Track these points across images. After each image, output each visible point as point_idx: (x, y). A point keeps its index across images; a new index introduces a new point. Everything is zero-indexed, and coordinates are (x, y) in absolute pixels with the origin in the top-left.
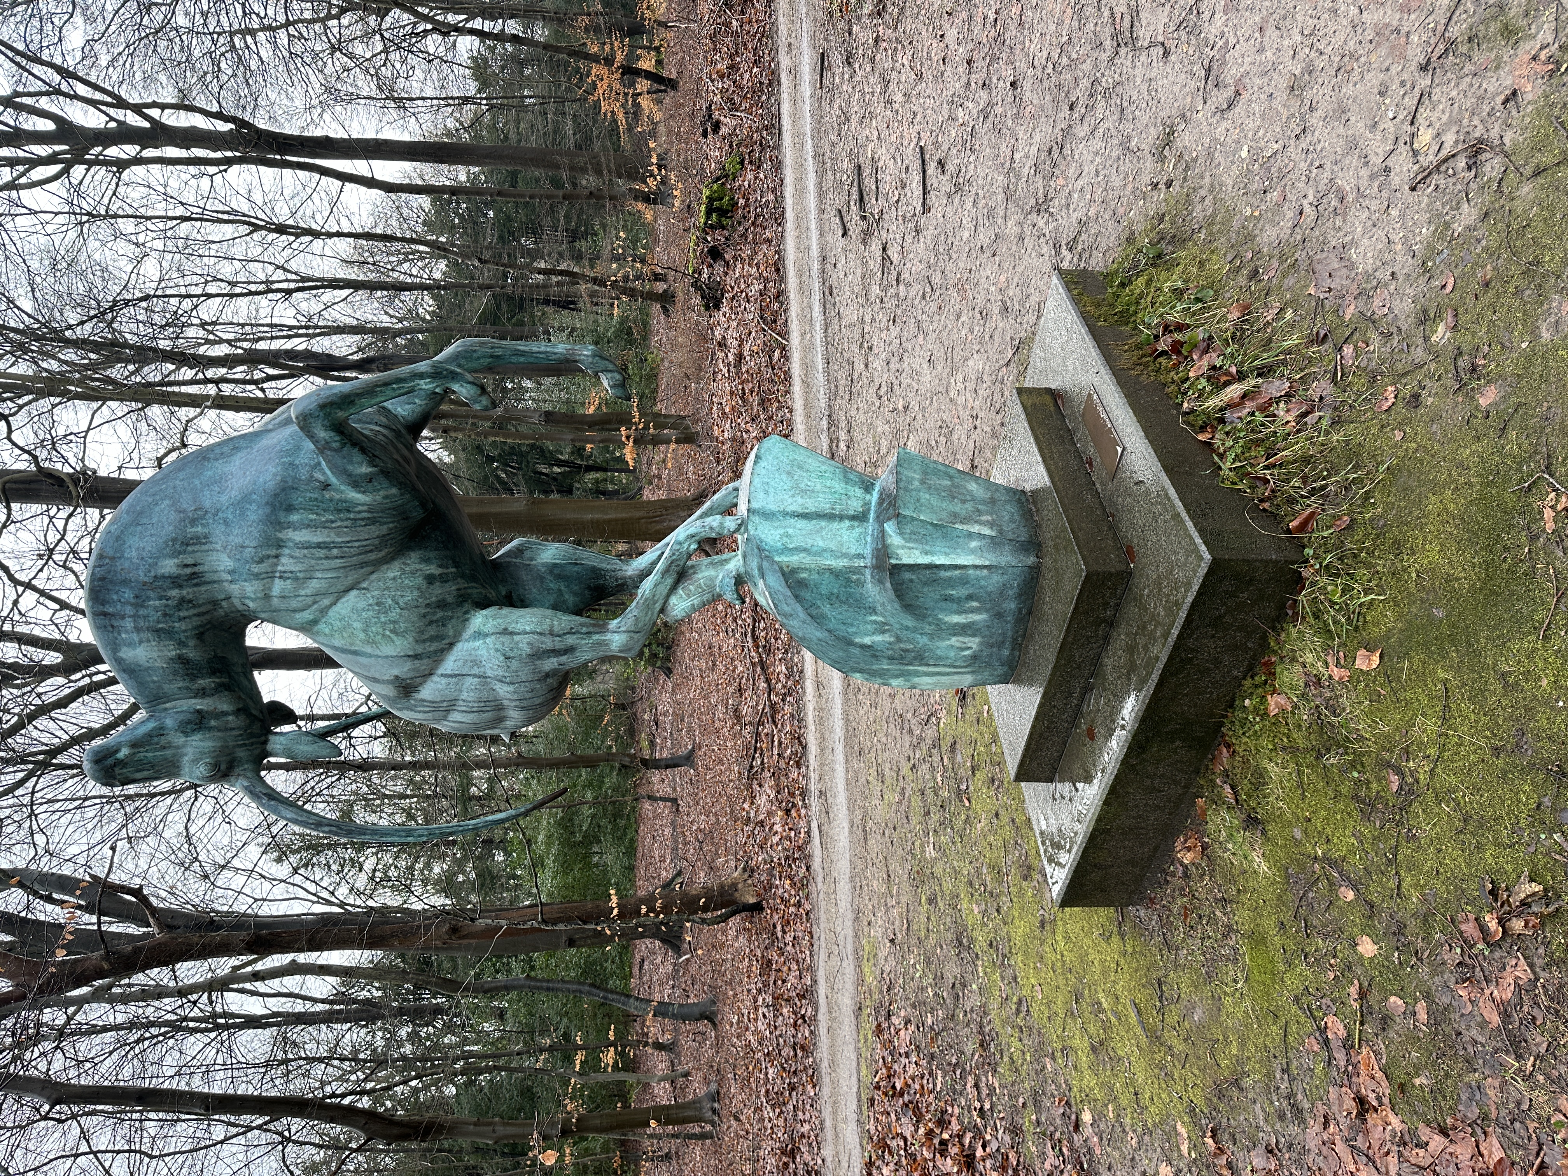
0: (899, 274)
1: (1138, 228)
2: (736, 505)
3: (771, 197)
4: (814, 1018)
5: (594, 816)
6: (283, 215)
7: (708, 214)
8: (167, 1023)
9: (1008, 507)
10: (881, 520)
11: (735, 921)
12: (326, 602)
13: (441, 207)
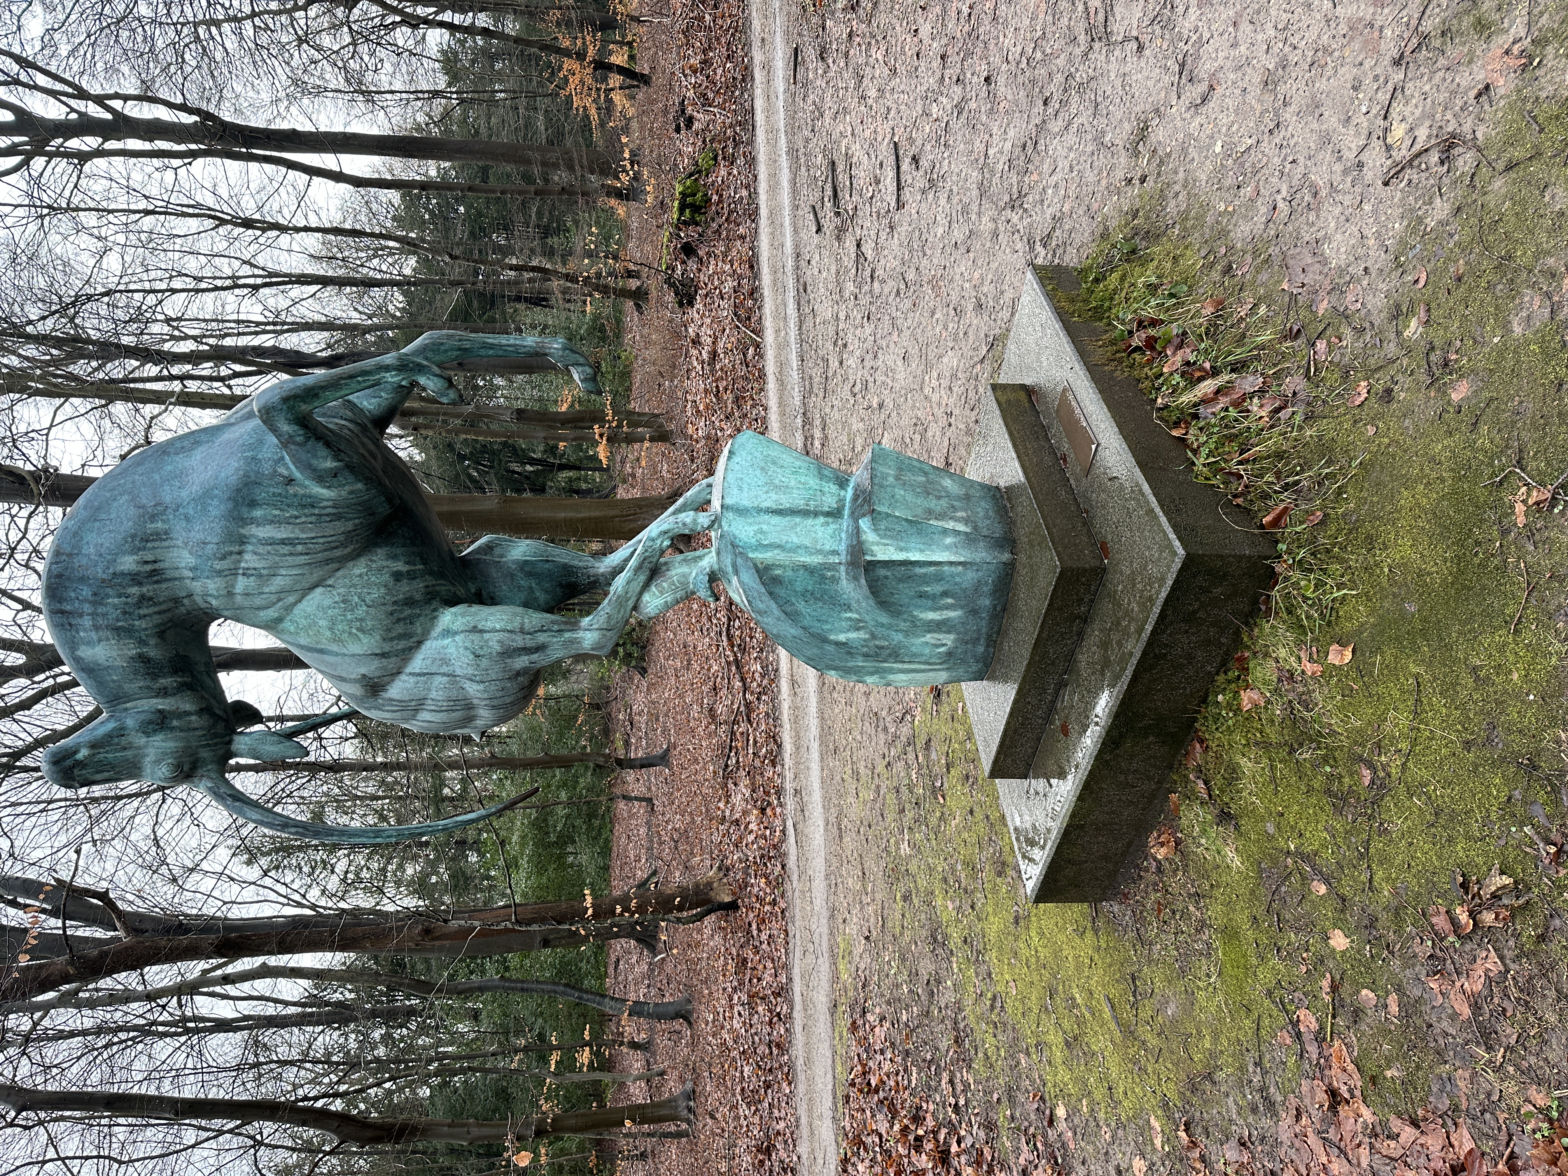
0: (873, 271)
1: (1113, 224)
2: (709, 502)
3: (745, 193)
4: (790, 1016)
5: (568, 817)
6: (249, 209)
7: (681, 210)
8: (135, 1028)
9: (983, 504)
10: (855, 517)
11: (710, 920)
12: (291, 599)
13: (410, 202)
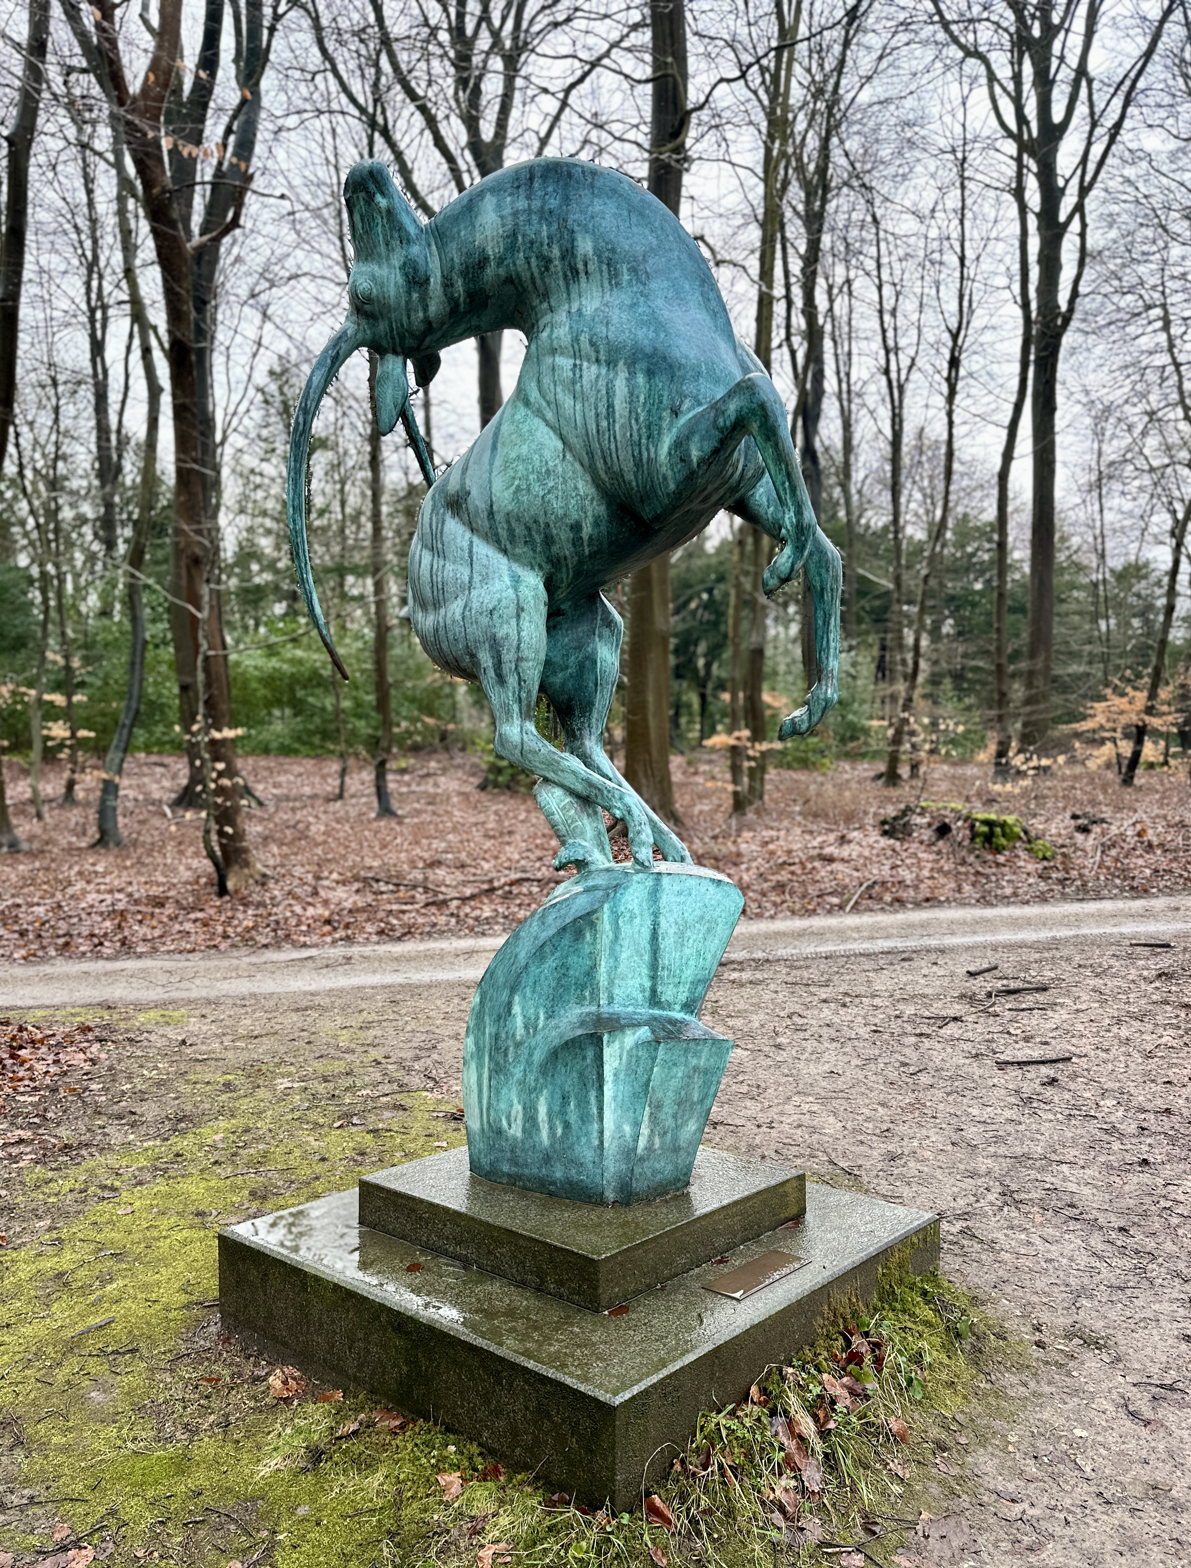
0: (928, 1036)
1: (989, 1310)
2: (665, 859)
3: (1008, 891)
4: (99, 956)
5: (323, 709)
7: (987, 823)
9: (670, 1167)
10: (651, 1022)
11: (207, 866)
12: (549, 415)
